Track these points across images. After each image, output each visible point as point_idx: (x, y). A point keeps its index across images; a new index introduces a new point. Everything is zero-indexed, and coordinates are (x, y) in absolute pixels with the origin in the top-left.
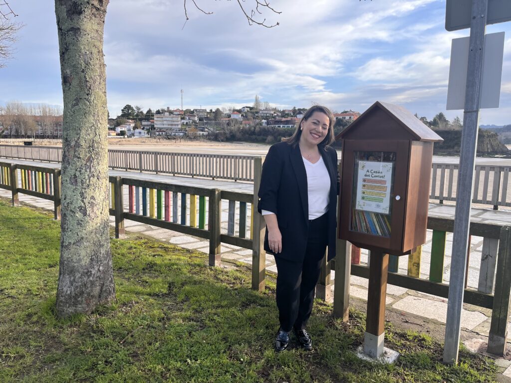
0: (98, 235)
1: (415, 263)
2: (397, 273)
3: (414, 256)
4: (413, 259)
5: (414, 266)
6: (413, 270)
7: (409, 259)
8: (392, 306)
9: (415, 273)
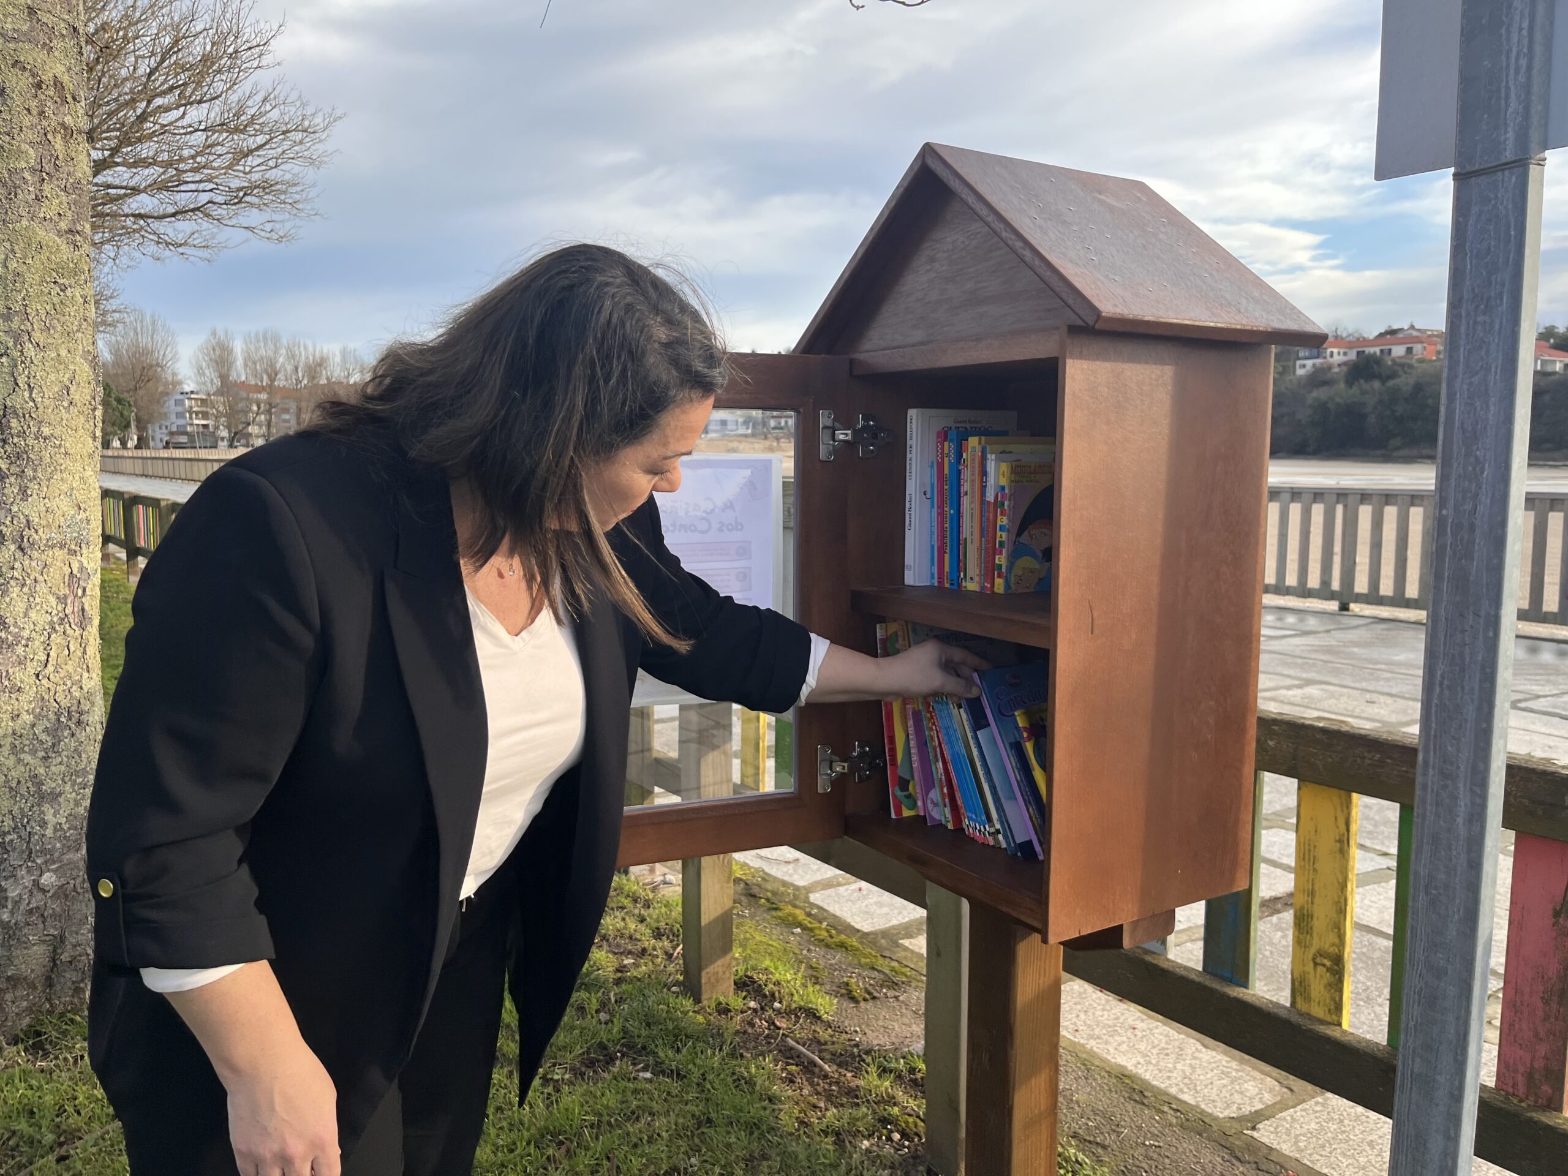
0: (27, 758)
1: (1321, 955)
2: (1246, 987)
3: (1315, 919)
4: (1315, 934)
5: (1320, 969)
6: (1312, 987)
7: (1297, 933)
8: (1254, 1128)
9: (1325, 1001)
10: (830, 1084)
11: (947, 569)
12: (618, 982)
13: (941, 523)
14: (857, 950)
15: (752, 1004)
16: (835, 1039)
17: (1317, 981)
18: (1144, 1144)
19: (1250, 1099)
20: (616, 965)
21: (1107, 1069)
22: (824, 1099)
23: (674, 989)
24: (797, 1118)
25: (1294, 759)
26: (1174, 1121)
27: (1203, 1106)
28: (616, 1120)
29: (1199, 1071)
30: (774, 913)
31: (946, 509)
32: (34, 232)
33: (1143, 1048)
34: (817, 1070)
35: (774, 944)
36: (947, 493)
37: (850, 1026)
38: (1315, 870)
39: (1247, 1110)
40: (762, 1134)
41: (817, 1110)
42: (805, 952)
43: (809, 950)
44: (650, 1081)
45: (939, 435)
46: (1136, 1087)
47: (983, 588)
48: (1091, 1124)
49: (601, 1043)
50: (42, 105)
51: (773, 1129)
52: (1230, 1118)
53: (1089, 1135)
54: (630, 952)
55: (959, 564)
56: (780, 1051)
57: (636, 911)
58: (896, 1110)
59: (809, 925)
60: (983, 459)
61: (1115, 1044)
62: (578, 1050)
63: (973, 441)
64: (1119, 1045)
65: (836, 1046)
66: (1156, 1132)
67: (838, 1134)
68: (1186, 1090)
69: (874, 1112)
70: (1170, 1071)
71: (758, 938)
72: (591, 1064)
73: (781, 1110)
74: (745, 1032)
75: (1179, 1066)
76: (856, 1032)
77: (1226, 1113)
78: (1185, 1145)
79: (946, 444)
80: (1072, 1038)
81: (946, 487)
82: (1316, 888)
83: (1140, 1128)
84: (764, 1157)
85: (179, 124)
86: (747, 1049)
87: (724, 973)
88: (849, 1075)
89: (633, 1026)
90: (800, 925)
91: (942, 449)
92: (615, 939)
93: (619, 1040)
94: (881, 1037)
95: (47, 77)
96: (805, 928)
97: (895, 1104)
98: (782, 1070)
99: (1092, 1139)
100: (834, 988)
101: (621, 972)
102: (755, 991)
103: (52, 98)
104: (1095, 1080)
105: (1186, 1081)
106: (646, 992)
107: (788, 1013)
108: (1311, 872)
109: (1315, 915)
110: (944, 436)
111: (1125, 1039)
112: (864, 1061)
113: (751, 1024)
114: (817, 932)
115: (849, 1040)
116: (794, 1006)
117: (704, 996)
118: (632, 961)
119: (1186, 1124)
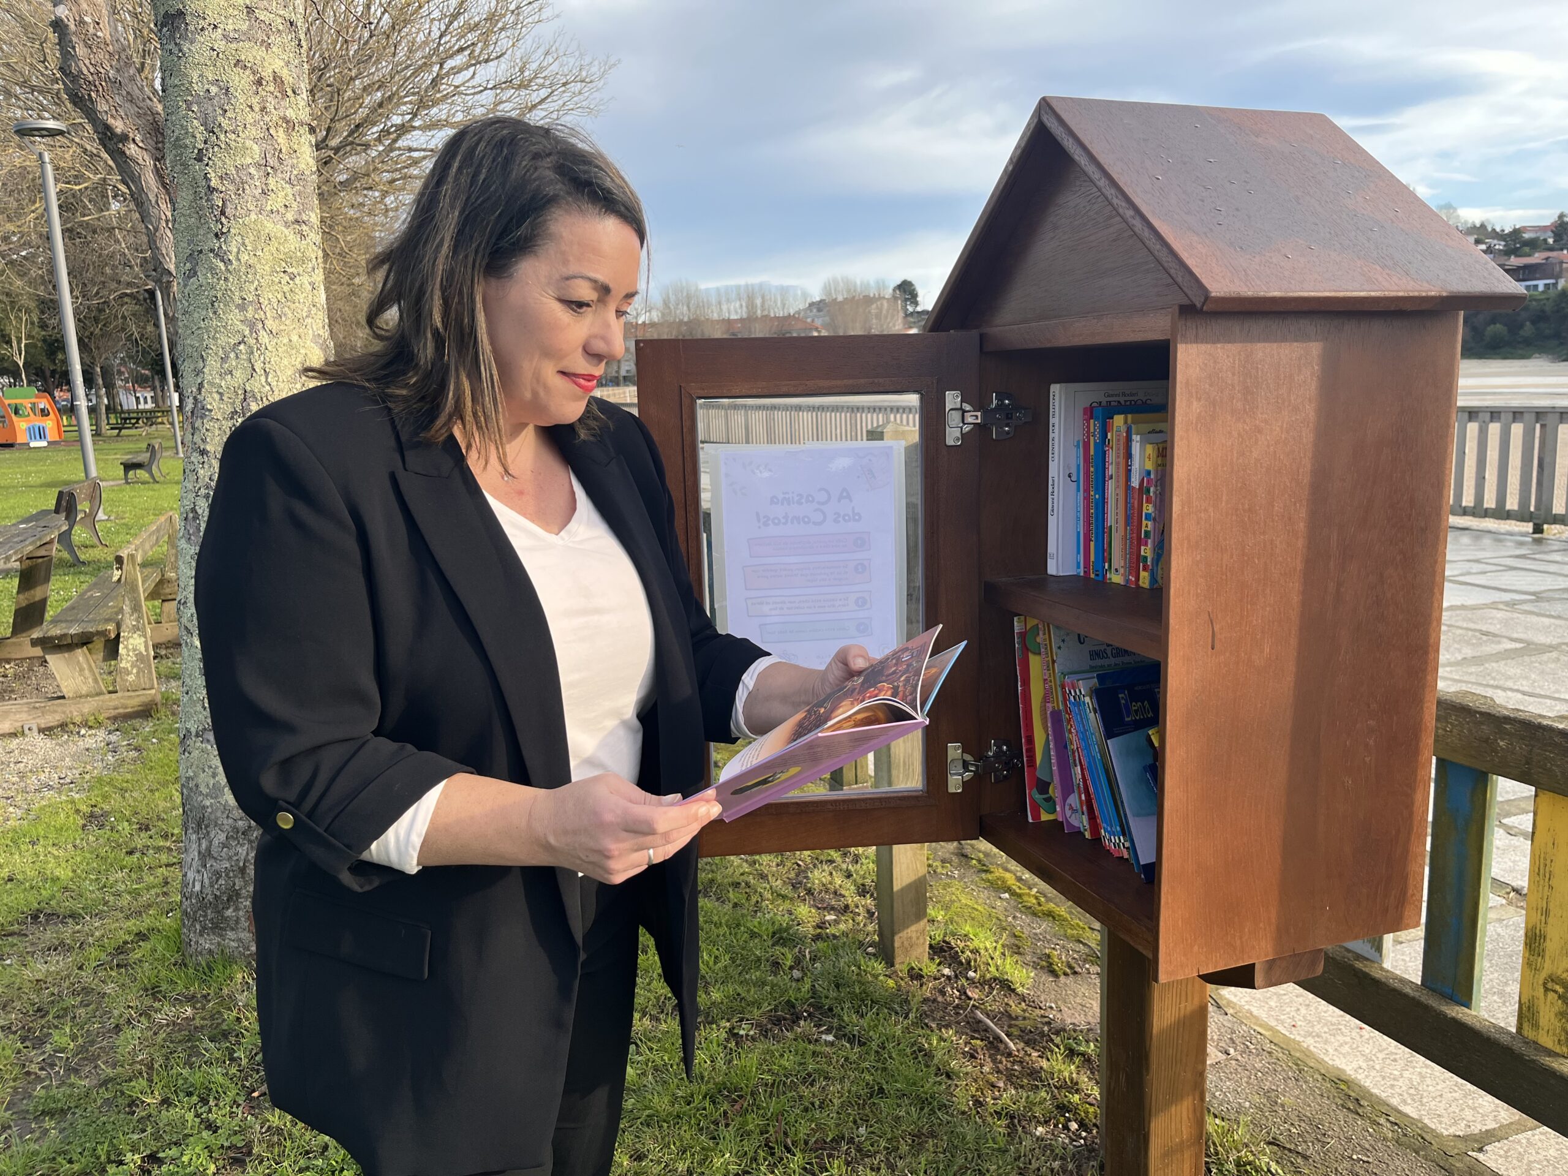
1: (1552, 980)
2: (1468, 1006)
3: (1548, 940)
4: (1547, 958)
5: (1551, 995)
6: (1541, 1014)
7: (1527, 955)
8: (1480, 1150)
9: (1555, 1030)
10: (1013, 1063)
11: (1092, 558)
12: (817, 938)
13: (1087, 508)
14: (1065, 920)
15: (947, 971)
16: (1027, 1015)
17: (1548, 1008)
18: (1351, 1158)
19: (1483, 1116)
20: (817, 920)
21: (1323, 1071)
22: (1004, 1078)
23: (870, 950)
24: (973, 1096)
25: (1527, 763)
26: (1390, 1135)
27: (1426, 1121)
28: (792, 1081)
29: (1428, 1081)
30: (984, 875)
31: (1092, 493)
32: (262, 224)
33: (1367, 1051)
34: (1002, 1047)
35: (979, 908)
36: (1092, 476)
37: (1046, 1001)
38: (1551, 887)
39: (1476, 1128)
40: (932, 1110)
41: (996, 1090)
42: (1010, 919)
43: (1014, 917)
44: (832, 1044)
45: (1085, 409)
46: (1353, 1094)
47: (1128, 581)
48: (1294, 1130)
49: (789, 1001)
50: (264, 100)
51: (945, 1105)
52: (1455, 1136)
53: (1291, 1142)
54: (833, 908)
55: (1105, 555)
56: (968, 1023)
57: (844, 866)
58: (1076, 1098)
59: (1018, 891)
60: (1129, 440)
61: (1336, 1044)
62: (766, 1007)
63: (1119, 420)
64: (1341, 1045)
65: (1027, 1022)
66: (1367, 1146)
67: (1012, 1117)
68: (1409, 1101)
69: (1054, 1097)
70: (1394, 1079)
71: (963, 901)
72: (777, 1021)
73: (956, 1086)
74: (935, 1001)
75: (1406, 1074)
76: (1051, 1008)
77: (1452, 1131)
78: (1398, 1163)
79: (1092, 421)
80: (1287, 1034)
81: (1092, 469)
82: (1551, 906)
83: (1349, 1139)
84: (933, 1135)
85: (469, 84)
86: (934, 1020)
87: (918, 938)
88: (1035, 1054)
89: (821, 985)
90: (1008, 890)
91: (1088, 427)
92: (820, 893)
93: (807, 1000)
94: (1077, 1015)
95: (267, 74)
96: (1013, 893)
97: (1077, 1091)
98: (966, 1044)
99: (1292, 1147)
100: (1035, 959)
101: (821, 928)
102: (952, 957)
103: (272, 93)
104: (1306, 1082)
105: (1412, 1091)
106: (841, 952)
107: (985, 983)
108: (1546, 888)
109: (1548, 937)
110: (1089, 413)
111: (1348, 1039)
112: (1052, 1041)
113: (942, 992)
114: (1025, 898)
115: (1043, 1016)
116: (988, 976)
117: (898, 960)
118: (834, 917)
119: (1404, 1139)
